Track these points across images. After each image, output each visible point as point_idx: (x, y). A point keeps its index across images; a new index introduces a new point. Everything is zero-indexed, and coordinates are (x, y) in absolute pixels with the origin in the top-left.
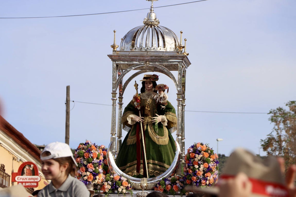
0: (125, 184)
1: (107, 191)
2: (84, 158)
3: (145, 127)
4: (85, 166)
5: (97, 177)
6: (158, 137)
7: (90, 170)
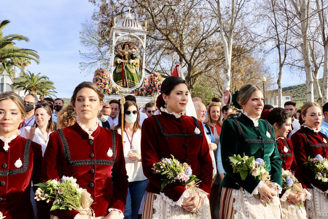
0: (119, 90)
1: (110, 93)
2: (100, 75)
3: (125, 65)
4: (101, 80)
5: (106, 86)
6: (132, 69)
7: (103, 82)
